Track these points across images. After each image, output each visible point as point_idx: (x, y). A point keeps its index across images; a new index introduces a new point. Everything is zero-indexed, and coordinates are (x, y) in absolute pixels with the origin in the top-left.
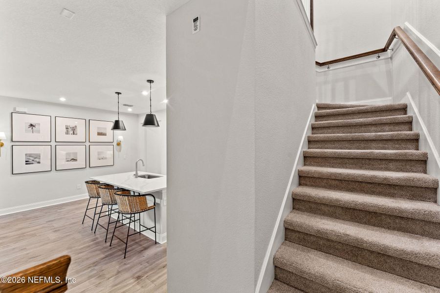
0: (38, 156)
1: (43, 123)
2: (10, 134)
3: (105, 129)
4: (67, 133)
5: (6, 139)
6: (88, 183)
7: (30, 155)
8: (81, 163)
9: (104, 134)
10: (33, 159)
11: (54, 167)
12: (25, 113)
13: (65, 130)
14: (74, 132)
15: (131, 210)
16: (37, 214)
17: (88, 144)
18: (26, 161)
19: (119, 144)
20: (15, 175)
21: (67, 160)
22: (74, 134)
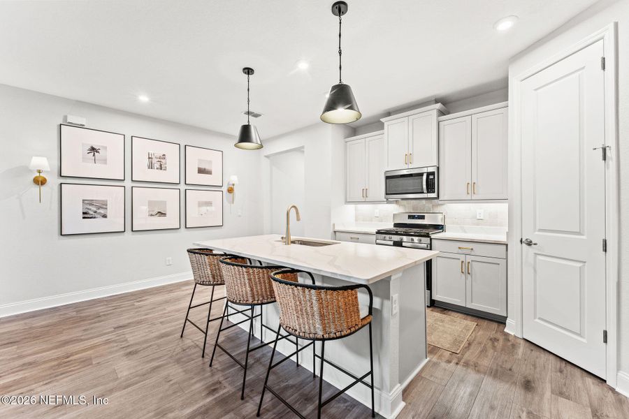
0: (103, 205)
1: (112, 146)
2: (56, 163)
3: (210, 162)
4: (151, 166)
5: (49, 170)
6: (195, 253)
7: (91, 203)
8: (172, 220)
9: (209, 172)
10: (95, 209)
11: (130, 226)
12: (81, 126)
13: (147, 161)
14: (161, 165)
15: (324, 329)
16: (100, 309)
17: (183, 187)
18: (84, 213)
19: (230, 190)
20: (65, 238)
21: (151, 213)
22: (161, 169)
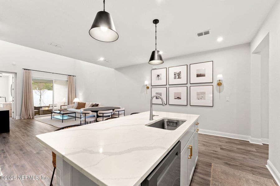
0: (161, 94)
2: (151, 82)
5: (148, 84)
7: (158, 94)
11: (168, 102)
12: (156, 69)
13: (174, 76)
17: (189, 85)
19: (219, 84)
21: (175, 98)
22: (179, 78)
